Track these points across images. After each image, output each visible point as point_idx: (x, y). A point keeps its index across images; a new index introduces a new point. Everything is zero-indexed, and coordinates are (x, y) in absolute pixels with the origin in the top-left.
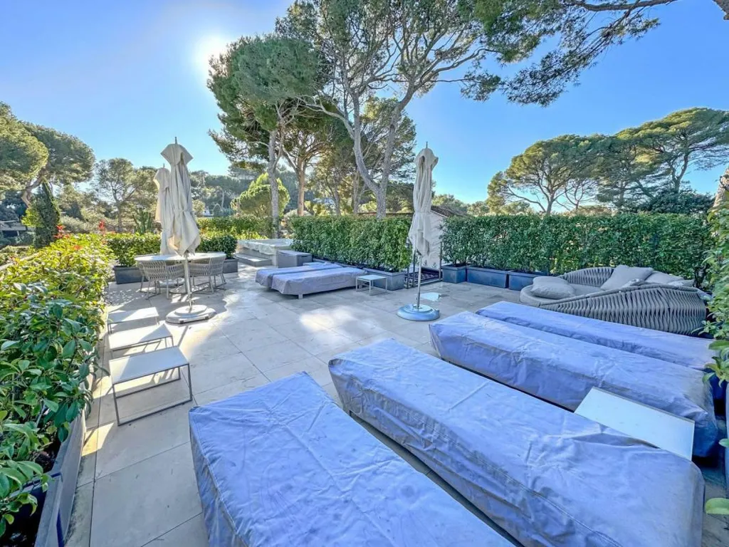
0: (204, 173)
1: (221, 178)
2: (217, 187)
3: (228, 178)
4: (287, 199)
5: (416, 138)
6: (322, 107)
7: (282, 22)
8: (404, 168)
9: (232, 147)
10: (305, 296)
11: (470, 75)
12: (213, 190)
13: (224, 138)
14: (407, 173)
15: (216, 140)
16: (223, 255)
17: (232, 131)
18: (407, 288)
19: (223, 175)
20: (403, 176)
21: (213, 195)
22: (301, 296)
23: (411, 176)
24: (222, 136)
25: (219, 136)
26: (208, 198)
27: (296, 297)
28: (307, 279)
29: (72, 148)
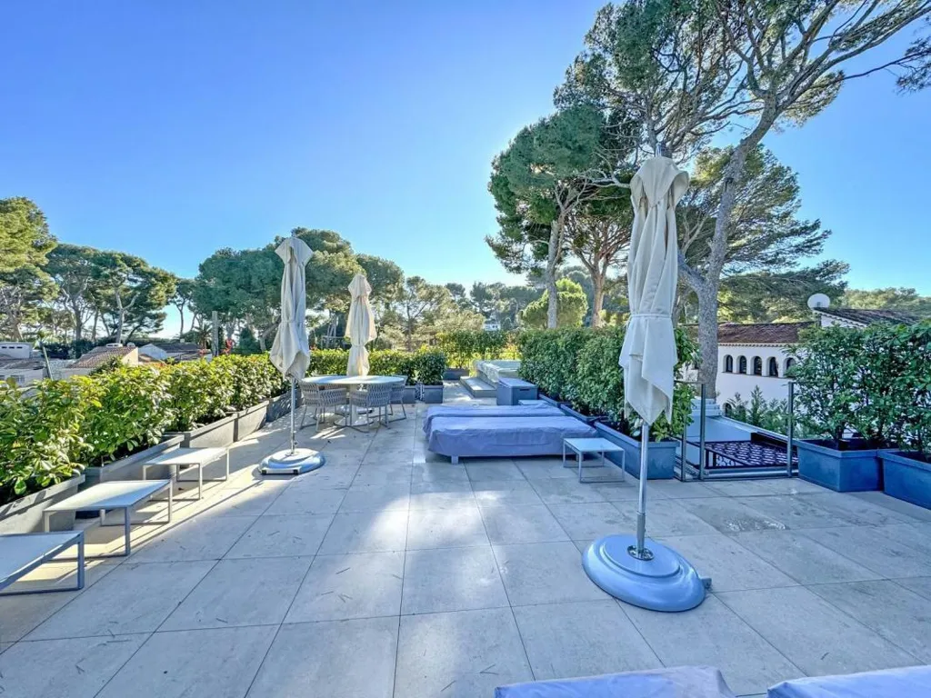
0: (501, 285)
1: (516, 289)
2: (512, 299)
3: (524, 289)
4: (584, 309)
5: (799, 196)
6: (614, 179)
7: (562, 90)
8: (771, 250)
9: (508, 251)
10: (462, 460)
11: (923, 45)
12: (507, 302)
13: (500, 242)
14: (780, 256)
15: (491, 245)
16: (402, 379)
17: (508, 232)
18: (682, 480)
19: (519, 285)
20: (772, 262)
21: (506, 308)
22: (455, 459)
23: (788, 260)
24: (498, 240)
25: (495, 241)
26: (501, 311)
27: (448, 459)
28: (469, 431)
29: (389, 271)
